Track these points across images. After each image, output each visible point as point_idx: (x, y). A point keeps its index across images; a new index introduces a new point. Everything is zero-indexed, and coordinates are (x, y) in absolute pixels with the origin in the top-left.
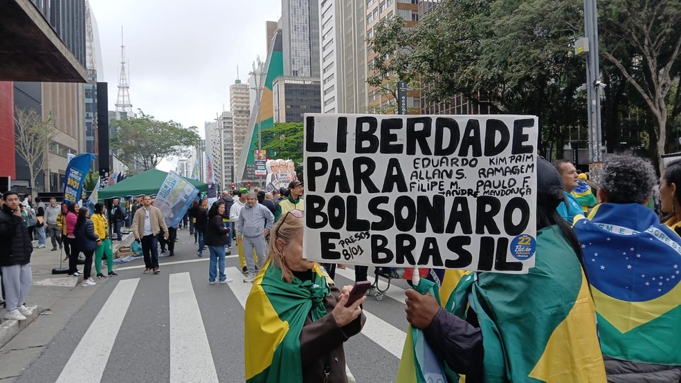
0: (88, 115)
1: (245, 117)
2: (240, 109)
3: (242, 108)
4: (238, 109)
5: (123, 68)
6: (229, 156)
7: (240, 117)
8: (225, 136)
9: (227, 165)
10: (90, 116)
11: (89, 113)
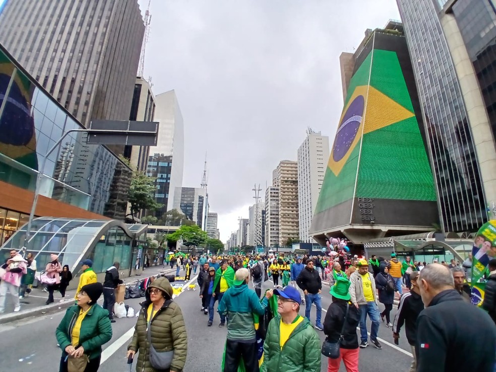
0: (162, 176)
1: (294, 186)
2: (286, 179)
3: (288, 178)
4: (284, 179)
5: (205, 174)
6: (274, 220)
7: (286, 186)
8: (271, 203)
9: (272, 228)
10: (163, 177)
11: (163, 175)
